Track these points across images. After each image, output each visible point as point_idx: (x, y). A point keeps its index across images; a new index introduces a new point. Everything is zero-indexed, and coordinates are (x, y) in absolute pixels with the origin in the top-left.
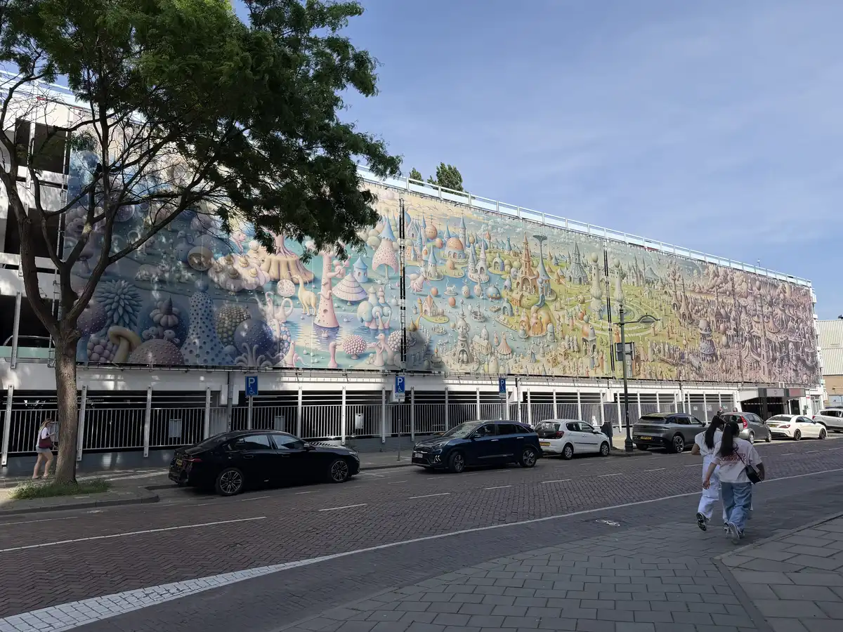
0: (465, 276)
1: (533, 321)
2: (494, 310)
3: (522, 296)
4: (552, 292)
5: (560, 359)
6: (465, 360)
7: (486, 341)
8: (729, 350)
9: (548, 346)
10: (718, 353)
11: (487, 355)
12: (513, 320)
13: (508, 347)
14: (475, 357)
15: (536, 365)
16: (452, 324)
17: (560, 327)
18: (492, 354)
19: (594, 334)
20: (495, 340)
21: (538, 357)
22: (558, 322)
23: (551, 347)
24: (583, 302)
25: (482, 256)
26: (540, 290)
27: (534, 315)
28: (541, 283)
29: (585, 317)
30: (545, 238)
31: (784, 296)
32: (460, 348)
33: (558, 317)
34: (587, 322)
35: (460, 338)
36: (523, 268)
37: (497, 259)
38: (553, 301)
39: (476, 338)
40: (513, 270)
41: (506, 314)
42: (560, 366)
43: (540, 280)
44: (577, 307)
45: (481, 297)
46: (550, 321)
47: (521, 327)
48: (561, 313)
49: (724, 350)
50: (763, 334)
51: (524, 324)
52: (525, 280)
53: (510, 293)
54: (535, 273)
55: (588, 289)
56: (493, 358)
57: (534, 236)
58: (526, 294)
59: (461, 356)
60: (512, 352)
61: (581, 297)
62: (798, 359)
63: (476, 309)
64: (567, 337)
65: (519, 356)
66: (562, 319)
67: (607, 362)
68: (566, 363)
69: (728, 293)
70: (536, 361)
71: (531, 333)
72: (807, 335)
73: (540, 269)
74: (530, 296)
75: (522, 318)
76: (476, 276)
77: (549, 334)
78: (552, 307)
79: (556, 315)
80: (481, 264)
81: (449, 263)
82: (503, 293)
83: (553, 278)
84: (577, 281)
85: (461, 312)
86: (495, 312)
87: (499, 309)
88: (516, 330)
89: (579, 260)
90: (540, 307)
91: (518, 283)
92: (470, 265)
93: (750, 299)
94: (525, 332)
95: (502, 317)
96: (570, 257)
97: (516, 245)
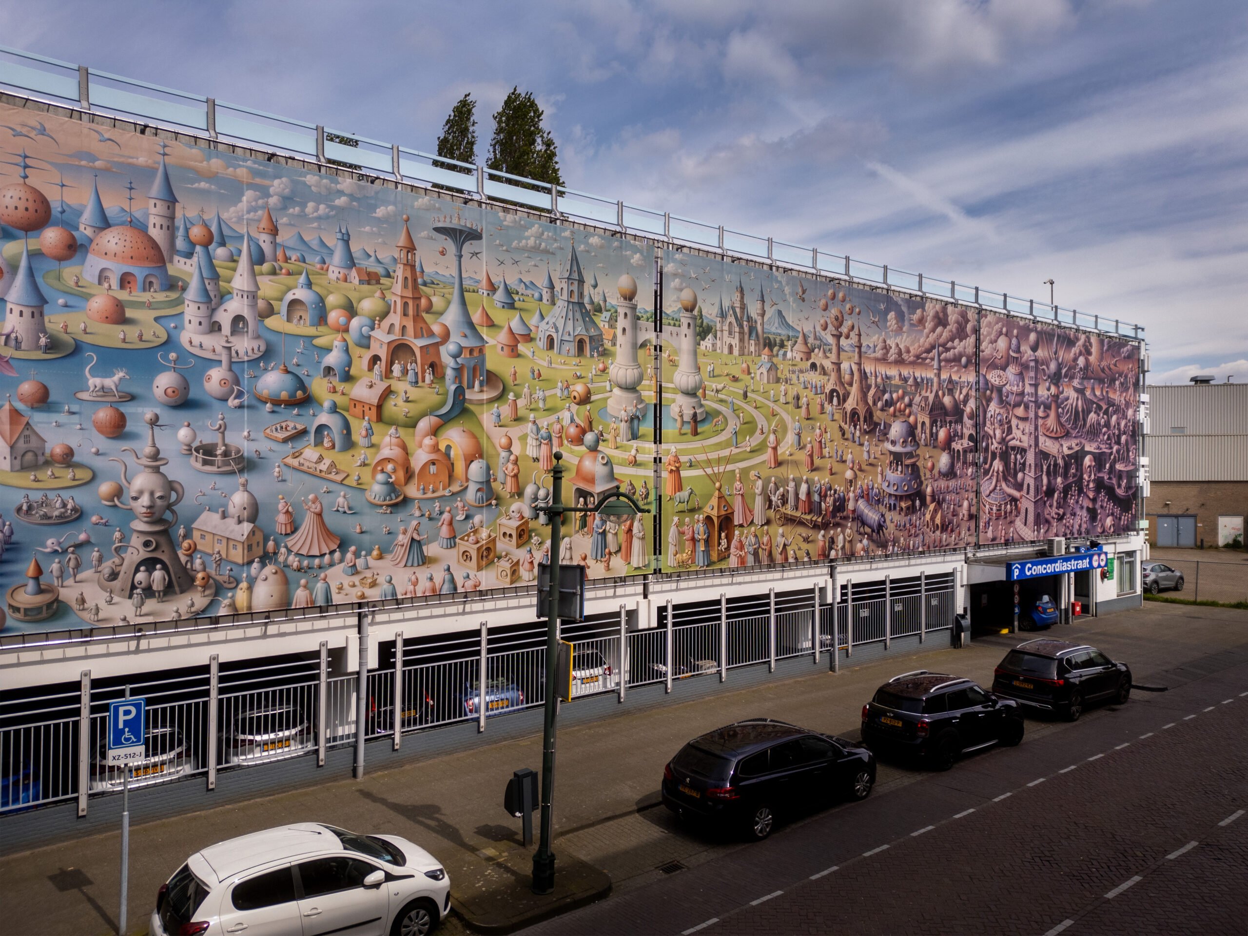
0: (169, 343)
1: (420, 458)
2: (282, 435)
3: (388, 392)
4: (491, 378)
5: (502, 546)
6: (157, 586)
7: (247, 527)
8: (952, 483)
9: (468, 517)
10: (929, 490)
11: (250, 563)
12: (350, 462)
13: (326, 532)
14: (200, 575)
15: (423, 574)
16: (105, 488)
17: (510, 466)
18: (266, 558)
19: (611, 476)
20: (282, 518)
21: (431, 550)
22: (504, 454)
23: (477, 519)
24: (585, 400)
25: (240, 281)
26: (449, 373)
27: (428, 441)
28: (455, 356)
29: (589, 437)
30: (475, 235)
31: (1087, 360)
32: (136, 552)
33: (504, 441)
34: (594, 449)
35: (139, 525)
36: (395, 318)
37: (300, 294)
38: (491, 401)
39: (209, 521)
40: (355, 322)
41: (327, 443)
42: (504, 564)
43: (451, 347)
44: (566, 416)
45: (232, 402)
46: (477, 453)
47: (380, 477)
48: (515, 432)
49: (943, 484)
50: (1032, 443)
51: (389, 467)
52: (399, 350)
53: (341, 387)
54: (436, 329)
55: (601, 366)
56: (270, 569)
57: (437, 230)
58: (401, 387)
59: (141, 576)
60: (343, 546)
61: (579, 389)
62: (1100, 485)
63: (207, 438)
64: (529, 490)
65: (369, 553)
66: (516, 449)
67: (643, 538)
68: (521, 554)
69: (964, 360)
70: (425, 561)
71: (412, 491)
72: (1123, 438)
73: (452, 317)
74: (414, 393)
75: (386, 452)
76: (213, 343)
77: (472, 488)
78: (487, 417)
79: (499, 437)
80: (235, 306)
81: (99, 303)
82: (319, 386)
83: (495, 341)
84: (572, 348)
85: (148, 450)
86: (285, 441)
87: (304, 432)
88: (360, 487)
89: (581, 295)
90: (446, 420)
91: (375, 359)
92: (192, 312)
93: (1012, 371)
94: (392, 488)
95: (310, 453)
96: (552, 287)
97: (372, 254)
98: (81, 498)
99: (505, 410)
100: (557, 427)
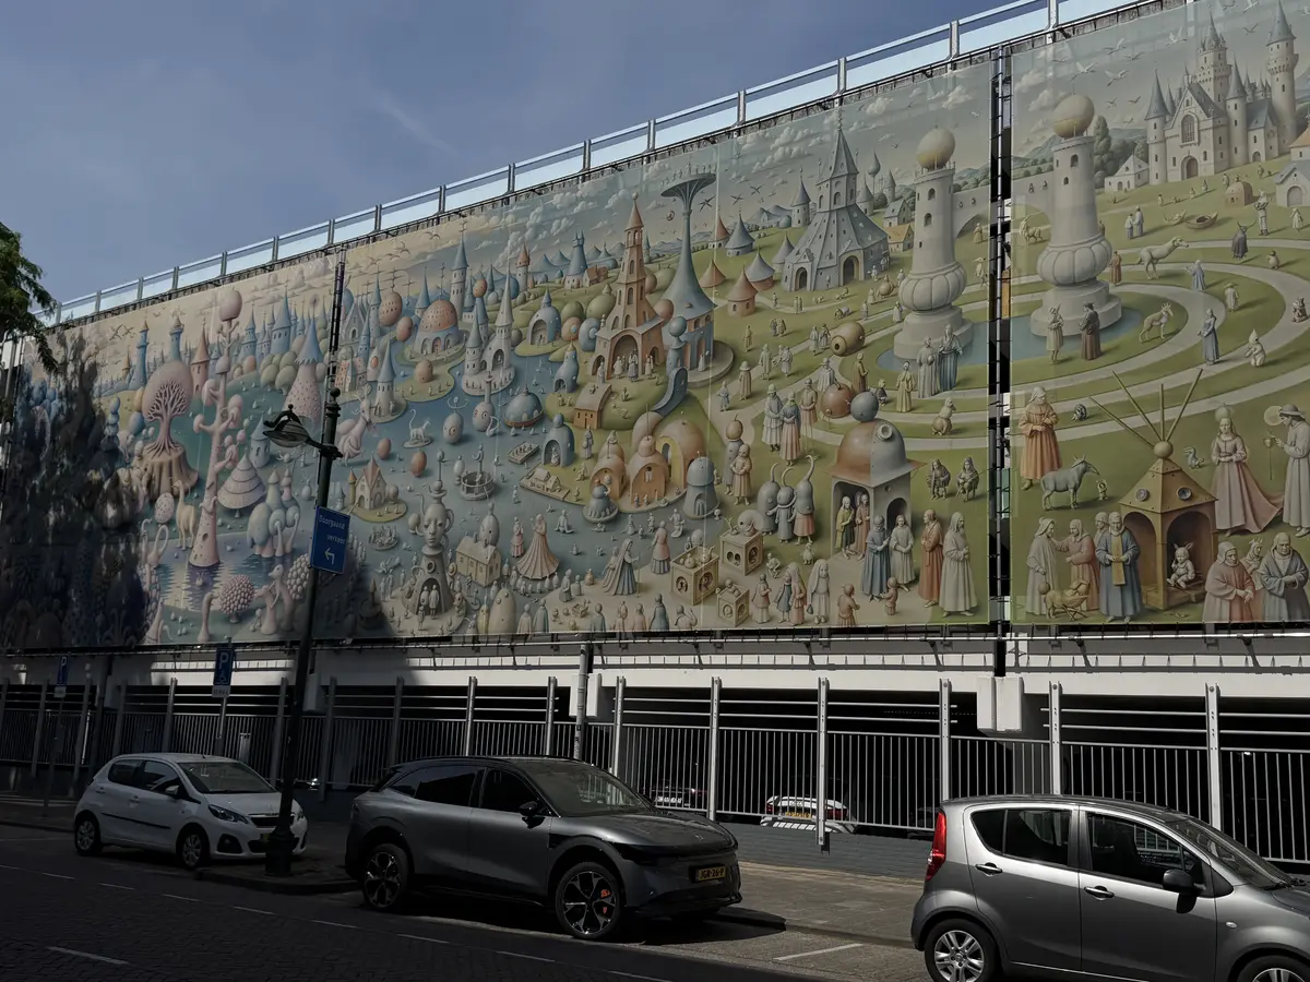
1: (636, 463)
2: (520, 458)
3: (610, 393)
4: (718, 349)
5: (726, 571)
6: (433, 605)
7: (491, 549)
11: (490, 586)
12: (572, 477)
13: (548, 552)
14: (458, 596)
17: (740, 461)
18: (502, 581)
19: (901, 457)
20: (515, 540)
21: (643, 575)
22: (731, 446)
23: (695, 535)
24: (857, 344)
25: (502, 320)
26: (671, 356)
27: (644, 443)
28: (677, 335)
29: (861, 402)
30: (707, 180)
32: (423, 575)
33: (732, 429)
34: (869, 417)
35: (427, 550)
36: (619, 311)
37: (543, 314)
38: (718, 379)
40: (584, 326)
41: (553, 461)
42: (728, 597)
43: (675, 325)
45: (489, 432)
46: (701, 449)
47: (597, 491)
48: (747, 414)
51: (606, 478)
52: (623, 343)
53: (569, 398)
54: (660, 308)
55: (883, 287)
56: (504, 591)
57: (666, 194)
58: (619, 385)
59: (424, 594)
60: (561, 570)
61: (846, 331)
64: (765, 492)
65: (582, 578)
68: (752, 584)
70: (636, 588)
71: (626, 504)
73: (677, 290)
74: (632, 388)
75: (604, 463)
76: (480, 380)
77: (692, 494)
78: (711, 403)
79: (725, 423)
80: (498, 342)
82: (551, 403)
83: (725, 302)
84: (835, 276)
85: (437, 484)
87: (536, 452)
89: (852, 193)
90: (666, 413)
92: (470, 357)
94: (607, 502)
95: (541, 472)
96: (806, 199)
97: (602, 249)
98: (400, 529)
99: (736, 387)
100: (807, 396)
